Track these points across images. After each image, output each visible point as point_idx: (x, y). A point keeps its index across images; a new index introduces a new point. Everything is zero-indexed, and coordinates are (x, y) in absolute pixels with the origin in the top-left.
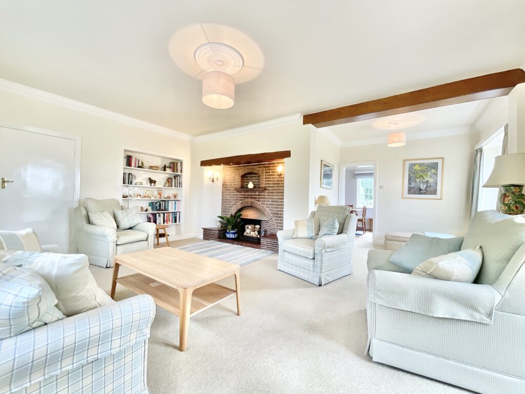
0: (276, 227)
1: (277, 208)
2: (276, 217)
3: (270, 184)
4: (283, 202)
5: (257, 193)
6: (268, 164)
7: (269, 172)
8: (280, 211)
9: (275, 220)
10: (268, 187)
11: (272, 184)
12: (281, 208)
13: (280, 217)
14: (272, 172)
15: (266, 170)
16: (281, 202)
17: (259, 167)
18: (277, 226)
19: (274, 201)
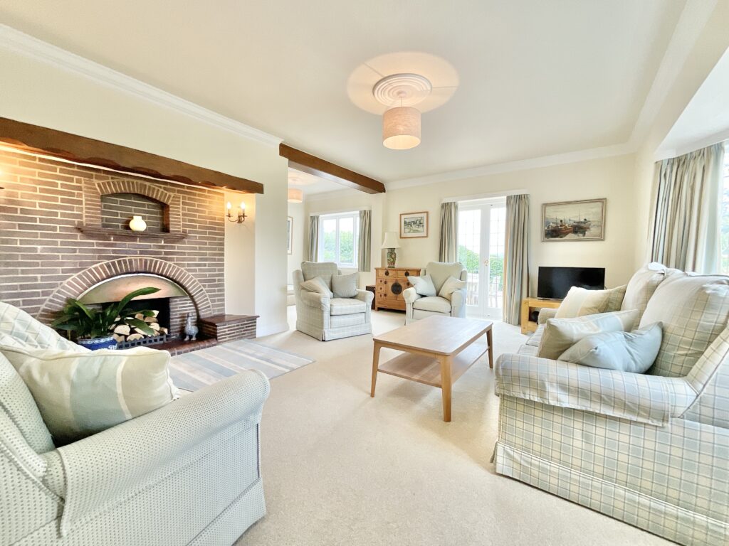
0: (210, 304)
1: (210, 270)
2: (209, 286)
3: (195, 227)
4: (223, 260)
5: (163, 243)
6: (188, 188)
7: (194, 205)
8: (218, 275)
9: (208, 291)
10: (190, 232)
11: (200, 227)
12: (219, 270)
13: (218, 285)
14: (199, 206)
15: (184, 198)
16: (219, 260)
17: (165, 189)
18: (213, 301)
19: (206, 260)
